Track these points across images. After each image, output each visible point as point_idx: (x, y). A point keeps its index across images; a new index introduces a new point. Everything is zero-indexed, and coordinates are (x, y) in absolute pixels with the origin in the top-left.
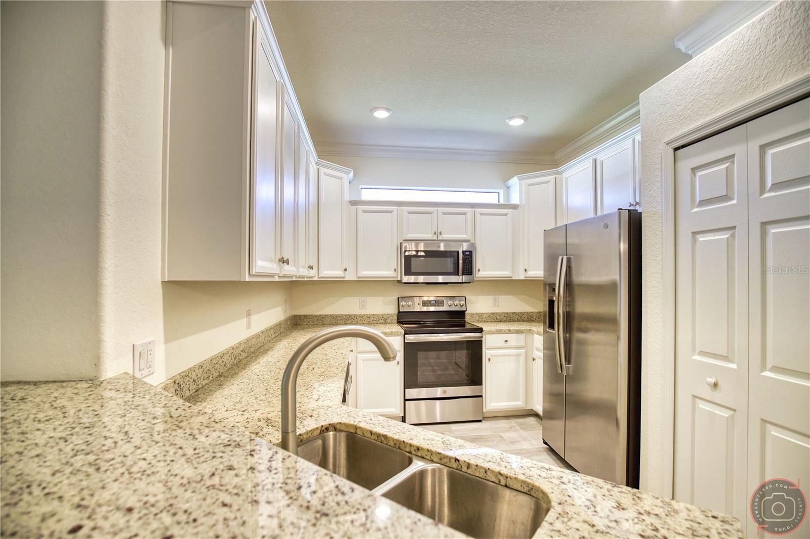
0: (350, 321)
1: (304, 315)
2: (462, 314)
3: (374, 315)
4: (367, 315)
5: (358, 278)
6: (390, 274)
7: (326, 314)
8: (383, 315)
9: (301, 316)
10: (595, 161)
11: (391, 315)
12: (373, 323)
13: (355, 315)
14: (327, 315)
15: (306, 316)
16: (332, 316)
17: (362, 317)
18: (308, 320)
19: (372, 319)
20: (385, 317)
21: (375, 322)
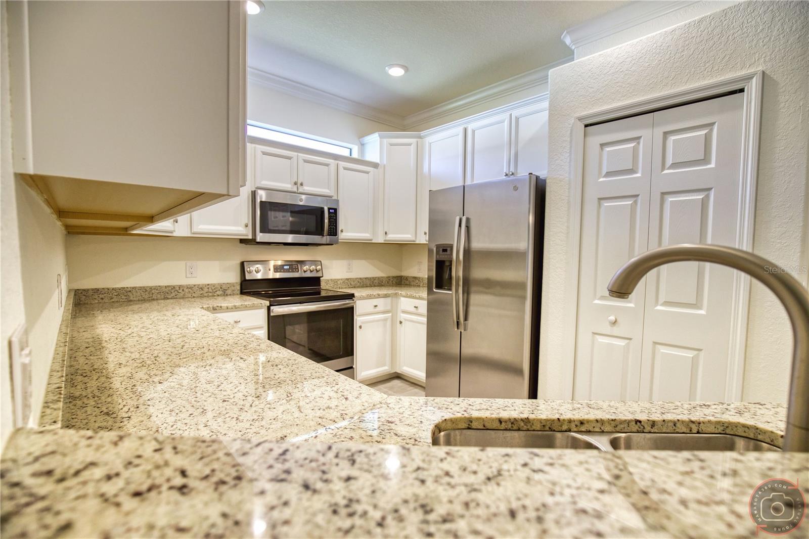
0: (173, 294)
1: (93, 290)
2: (316, 281)
3: (208, 285)
4: (199, 285)
5: (193, 233)
6: (238, 231)
7: (132, 286)
8: (221, 286)
9: (88, 290)
10: (465, 130)
11: (233, 285)
12: (208, 296)
13: (180, 287)
14: (134, 288)
15: (96, 291)
16: (144, 289)
17: (191, 288)
18: (101, 296)
19: (206, 290)
20: (224, 287)
21: (210, 294)
